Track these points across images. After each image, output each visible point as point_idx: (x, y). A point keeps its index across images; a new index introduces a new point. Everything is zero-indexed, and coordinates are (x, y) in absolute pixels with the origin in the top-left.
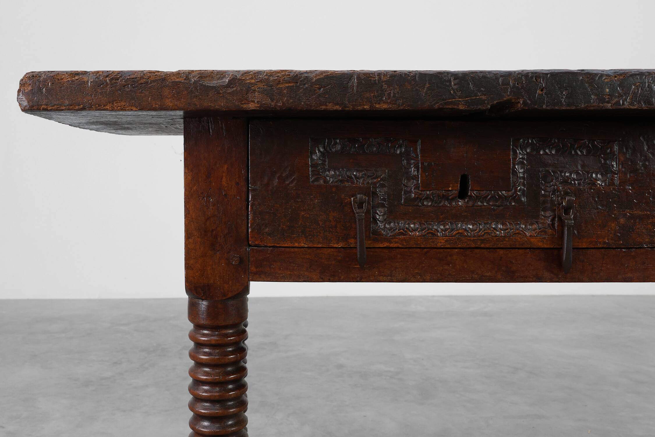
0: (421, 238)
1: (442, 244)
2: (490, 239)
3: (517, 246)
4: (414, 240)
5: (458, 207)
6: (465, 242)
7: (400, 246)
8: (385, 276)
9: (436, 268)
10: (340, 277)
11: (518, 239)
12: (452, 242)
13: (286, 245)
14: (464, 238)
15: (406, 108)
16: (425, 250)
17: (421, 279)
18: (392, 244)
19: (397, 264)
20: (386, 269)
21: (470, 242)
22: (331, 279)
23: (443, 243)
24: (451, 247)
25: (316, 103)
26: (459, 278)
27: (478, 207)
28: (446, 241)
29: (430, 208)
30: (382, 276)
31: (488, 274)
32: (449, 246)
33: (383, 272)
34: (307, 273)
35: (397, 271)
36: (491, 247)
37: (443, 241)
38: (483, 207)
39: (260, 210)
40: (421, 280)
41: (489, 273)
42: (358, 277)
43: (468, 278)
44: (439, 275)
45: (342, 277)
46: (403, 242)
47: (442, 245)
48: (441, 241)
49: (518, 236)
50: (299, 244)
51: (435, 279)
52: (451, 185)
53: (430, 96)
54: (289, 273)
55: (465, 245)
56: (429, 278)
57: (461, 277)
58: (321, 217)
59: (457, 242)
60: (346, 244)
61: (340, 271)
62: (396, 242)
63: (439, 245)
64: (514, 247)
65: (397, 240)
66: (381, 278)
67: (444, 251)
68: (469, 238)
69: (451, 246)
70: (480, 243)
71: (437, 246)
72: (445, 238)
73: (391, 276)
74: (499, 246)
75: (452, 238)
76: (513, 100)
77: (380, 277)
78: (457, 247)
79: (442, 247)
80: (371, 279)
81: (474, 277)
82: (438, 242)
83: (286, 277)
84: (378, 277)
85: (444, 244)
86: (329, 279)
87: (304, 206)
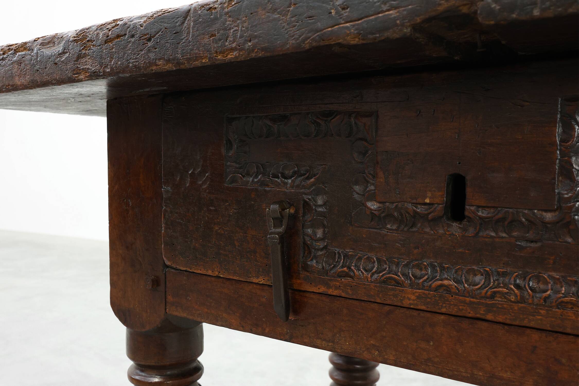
0: (375, 286)
1: (411, 302)
2: (505, 306)
3: (569, 331)
4: (365, 288)
5: (447, 236)
6: (455, 305)
7: (343, 295)
8: (325, 340)
9: (405, 343)
10: (265, 330)
11: (569, 316)
12: (429, 300)
13: (199, 272)
14: (452, 296)
15: (259, 54)
16: (387, 308)
17: (380, 357)
18: (331, 290)
19: (342, 324)
20: (326, 328)
21: (464, 306)
22: (254, 329)
23: (414, 300)
24: (429, 310)
25: (145, 62)
26: (447, 369)
27: (487, 240)
28: (419, 297)
29: (396, 235)
30: (321, 339)
31: (505, 375)
32: (423, 307)
33: (322, 334)
34: (225, 315)
35: (342, 335)
36: (508, 322)
37: (413, 297)
38: (497, 240)
39: (172, 219)
40: (380, 360)
41: (508, 374)
42: (287, 334)
43: (464, 374)
44: (410, 358)
45: (267, 330)
46: (348, 289)
47: (413, 304)
48: (409, 296)
49: (572, 308)
50: (213, 272)
51: (404, 362)
52: (429, 194)
53: (295, 26)
54: (206, 310)
55: (454, 311)
56: (393, 358)
57: (451, 369)
58: (237, 235)
59: (439, 301)
60: (268, 280)
61: (264, 319)
62: (337, 288)
63: (406, 303)
64: (561, 330)
65: (338, 284)
66: (319, 342)
67: (419, 314)
68: (461, 298)
69: (428, 307)
70: (484, 311)
71: (403, 304)
72: (416, 292)
73: (333, 342)
74: (525, 323)
75: (429, 293)
76: (461, 8)
77: (318, 340)
78: (438, 311)
79: (412, 306)
80: (305, 341)
81: (476, 374)
82: (404, 297)
83: (203, 315)
84: (315, 340)
85: (415, 302)
86: (251, 330)
87: (218, 218)
